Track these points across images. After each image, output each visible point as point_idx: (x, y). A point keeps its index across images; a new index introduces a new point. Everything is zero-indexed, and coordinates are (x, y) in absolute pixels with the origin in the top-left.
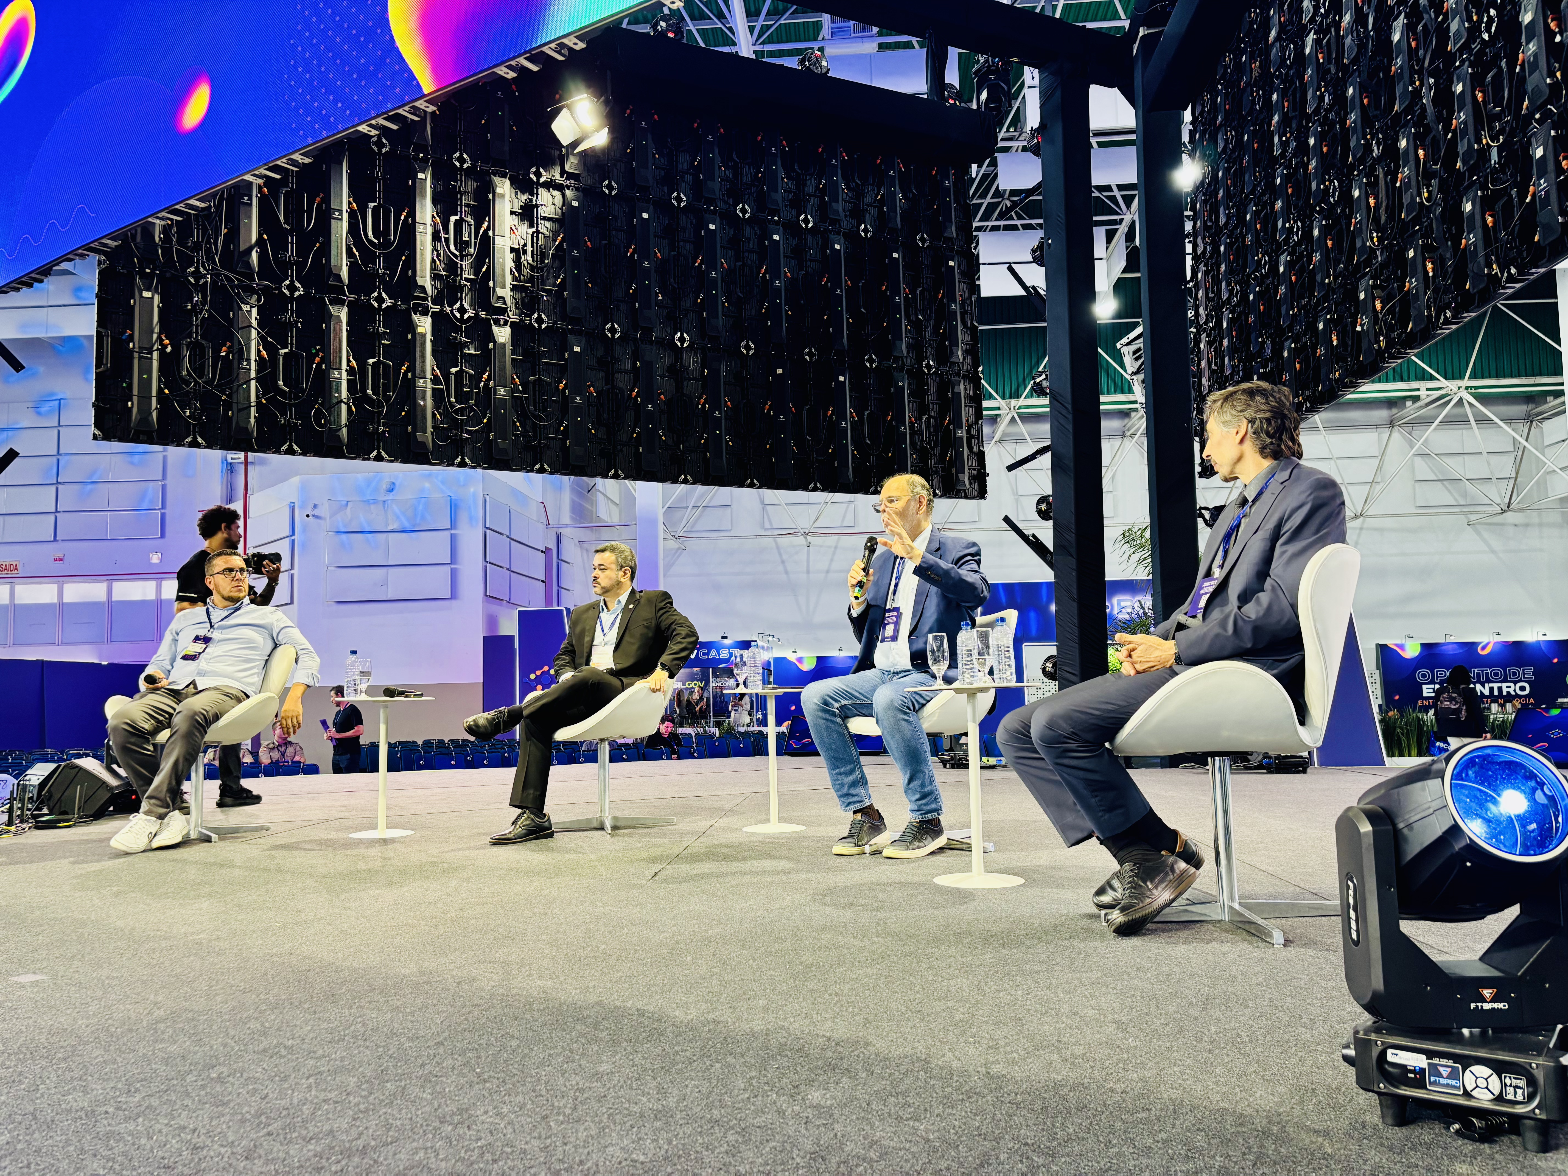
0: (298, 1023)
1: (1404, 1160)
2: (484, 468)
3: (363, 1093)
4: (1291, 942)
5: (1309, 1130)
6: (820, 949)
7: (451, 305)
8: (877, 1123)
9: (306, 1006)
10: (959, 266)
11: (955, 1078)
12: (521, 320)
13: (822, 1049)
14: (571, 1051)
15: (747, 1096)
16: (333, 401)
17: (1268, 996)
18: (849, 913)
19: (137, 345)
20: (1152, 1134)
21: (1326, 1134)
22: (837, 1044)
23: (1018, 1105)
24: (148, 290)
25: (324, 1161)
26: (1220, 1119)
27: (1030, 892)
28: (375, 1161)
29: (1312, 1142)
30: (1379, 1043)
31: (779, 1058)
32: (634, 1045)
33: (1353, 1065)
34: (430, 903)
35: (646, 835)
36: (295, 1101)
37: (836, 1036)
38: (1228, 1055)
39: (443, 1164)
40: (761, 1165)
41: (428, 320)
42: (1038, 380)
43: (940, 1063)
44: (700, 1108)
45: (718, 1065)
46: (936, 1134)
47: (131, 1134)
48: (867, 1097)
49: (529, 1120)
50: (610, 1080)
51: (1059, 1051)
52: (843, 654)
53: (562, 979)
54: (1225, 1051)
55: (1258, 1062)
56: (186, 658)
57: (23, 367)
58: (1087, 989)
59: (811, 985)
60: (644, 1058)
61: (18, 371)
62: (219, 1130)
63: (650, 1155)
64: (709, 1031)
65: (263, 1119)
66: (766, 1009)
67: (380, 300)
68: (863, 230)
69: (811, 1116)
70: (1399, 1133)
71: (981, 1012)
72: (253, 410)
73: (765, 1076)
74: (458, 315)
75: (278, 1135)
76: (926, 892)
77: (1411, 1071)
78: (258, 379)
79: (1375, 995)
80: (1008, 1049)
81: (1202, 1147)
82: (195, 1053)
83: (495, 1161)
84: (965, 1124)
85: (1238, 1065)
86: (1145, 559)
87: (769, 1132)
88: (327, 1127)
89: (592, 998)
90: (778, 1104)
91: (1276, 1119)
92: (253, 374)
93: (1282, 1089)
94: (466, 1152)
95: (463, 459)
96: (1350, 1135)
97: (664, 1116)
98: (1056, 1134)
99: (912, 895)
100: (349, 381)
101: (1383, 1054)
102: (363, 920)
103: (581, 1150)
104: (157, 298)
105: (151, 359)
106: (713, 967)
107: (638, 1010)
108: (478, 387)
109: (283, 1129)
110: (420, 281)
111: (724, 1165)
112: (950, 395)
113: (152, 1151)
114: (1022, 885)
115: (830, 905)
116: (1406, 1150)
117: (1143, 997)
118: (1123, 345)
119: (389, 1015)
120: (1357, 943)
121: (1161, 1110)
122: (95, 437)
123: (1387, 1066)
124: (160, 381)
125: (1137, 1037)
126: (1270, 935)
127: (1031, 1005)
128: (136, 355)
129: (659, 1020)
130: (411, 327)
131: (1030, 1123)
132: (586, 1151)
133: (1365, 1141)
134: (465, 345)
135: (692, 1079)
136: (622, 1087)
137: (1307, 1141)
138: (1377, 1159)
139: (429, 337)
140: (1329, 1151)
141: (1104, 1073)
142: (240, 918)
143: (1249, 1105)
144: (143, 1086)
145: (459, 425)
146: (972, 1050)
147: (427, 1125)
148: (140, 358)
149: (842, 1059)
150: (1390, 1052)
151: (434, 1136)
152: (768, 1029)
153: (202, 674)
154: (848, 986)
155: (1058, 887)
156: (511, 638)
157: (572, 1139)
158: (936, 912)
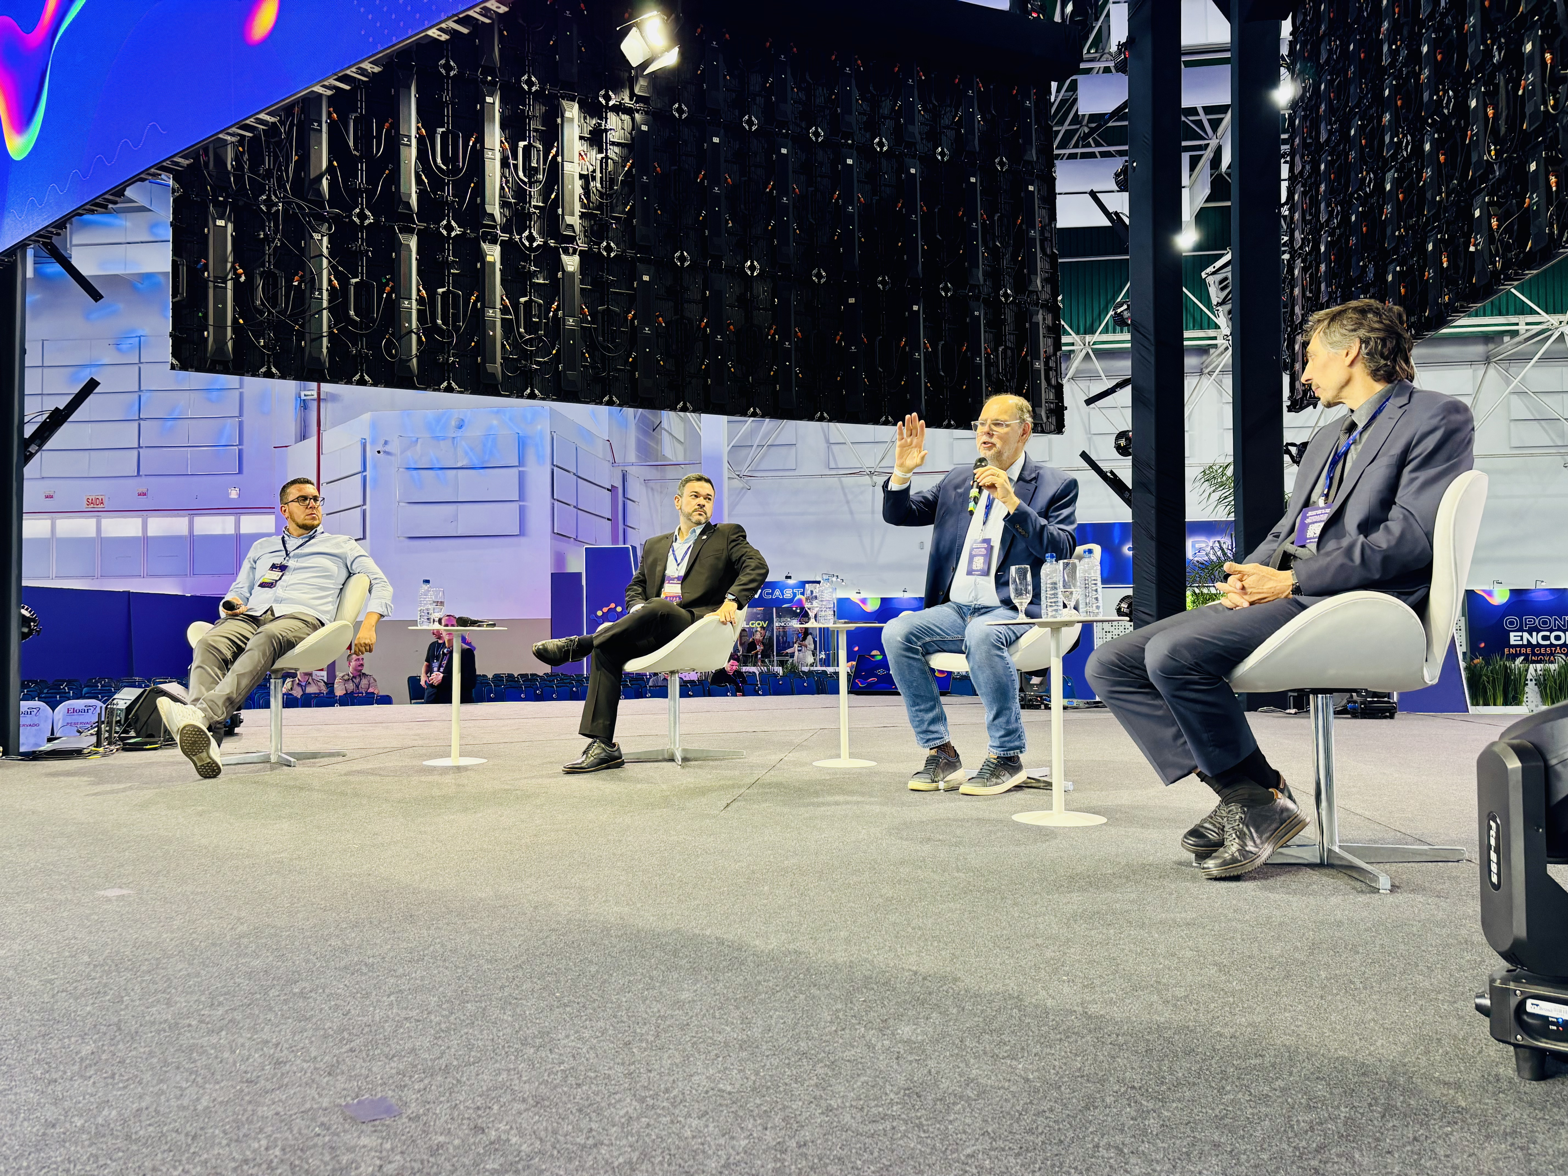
0: (378, 941)
1: (1547, 1117)
2: (553, 400)
3: (444, 1013)
4: (1398, 887)
5: (1439, 1082)
6: (899, 882)
7: (520, 233)
8: (972, 1061)
9: (385, 926)
10: (1039, 190)
11: (1051, 1017)
12: (590, 248)
13: (909, 983)
14: (651, 978)
15: (834, 1028)
16: (404, 331)
17: (1378, 942)
18: (927, 848)
19: (211, 275)
20: (1268, 1081)
21: (1457, 1086)
22: (924, 979)
23: (1120, 1046)
24: (221, 218)
25: (407, 1079)
26: (1340, 1067)
27: (1113, 831)
28: (458, 1081)
29: (1443, 1095)
30: (1518, 992)
31: (865, 991)
32: (715, 975)
33: (1487, 1015)
34: (504, 829)
35: (716, 768)
36: (377, 1018)
37: (922, 970)
38: (1342, 1002)
39: (527, 1086)
40: (853, 1099)
41: (498, 248)
42: (1119, 311)
43: (1033, 1001)
44: (786, 1040)
45: (802, 997)
46: (1036, 1074)
47: (214, 1047)
48: (960, 1034)
49: (611, 1045)
50: (691, 1009)
51: (1159, 992)
52: (907, 595)
53: (639, 905)
54: (1338, 997)
55: (1375, 1009)
56: (262, 585)
57: (101, 297)
58: (1183, 930)
59: (892, 918)
60: (725, 987)
61: (96, 301)
62: (302, 1045)
63: (737, 1086)
64: (791, 961)
65: (346, 1035)
66: (847, 941)
67: (449, 228)
68: (940, 154)
69: (902, 1052)
70: (1539, 1088)
71: (1073, 950)
72: (325, 341)
73: (851, 1009)
74: (527, 244)
75: (361, 1051)
76: (1006, 829)
77: (1553, 1023)
78: (330, 309)
79: (1517, 944)
80: (1105, 988)
81: (1325, 1096)
82: (278, 968)
83: (579, 1085)
84: (1065, 1064)
85: (1354, 1012)
86: (1226, 498)
87: (860, 1066)
88: (409, 1045)
89: (670, 925)
90: (867, 1038)
91: (1401, 1069)
92: (325, 304)
93: (1404, 1038)
94: (549, 1076)
95: (532, 391)
96: (1484, 1088)
97: (749, 1046)
98: (1163, 1077)
99: (991, 832)
100: (418, 311)
101: (1522, 1005)
102: (439, 844)
103: (666, 1078)
104: (230, 227)
105: (226, 288)
106: (791, 897)
107: (717, 938)
108: (547, 318)
109: (365, 1046)
110: (489, 209)
111: (815, 1098)
112: (1027, 325)
113: (235, 1063)
114: (1105, 824)
115: (906, 839)
116: (1549, 1106)
117: (1243, 940)
118: (1208, 275)
119: (467, 937)
120: (1497, 887)
121: (1276, 1056)
122: (173, 367)
123: (1525, 1017)
124: (234, 310)
125: (1241, 981)
126: (1375, 878)
127: (1124, 944)
128: (211, 284)
129: (738, 949)
130: (480, 256)
131: (1135, 1065)
132: (671, 1079)
133: (1501, 1095)
134: (534, 274)
135: (776, 1010)
136: (704, 1015)
137: (1438, 1094)
138: (1518, 1116)
139: (498, 266)
140: (1463, 1104)
141: (1210, 1016)
142: (319, 838)
143: (1370, 1054)
144: (226, 999)
145: (528, 356)
146: (1066, 990)
147: (509, 1047)
148: (215, 287)
149: (930, 993)
150: (1529, 1002)
151: (516, 1057)
152: (851, 962)
153: (279, 601)
154: (930, 921)
155: (1143, 826)
156: (580, 574)
157: (656, 1067)
158: (1017, 849)
